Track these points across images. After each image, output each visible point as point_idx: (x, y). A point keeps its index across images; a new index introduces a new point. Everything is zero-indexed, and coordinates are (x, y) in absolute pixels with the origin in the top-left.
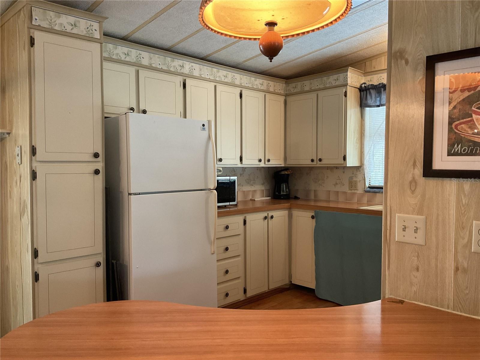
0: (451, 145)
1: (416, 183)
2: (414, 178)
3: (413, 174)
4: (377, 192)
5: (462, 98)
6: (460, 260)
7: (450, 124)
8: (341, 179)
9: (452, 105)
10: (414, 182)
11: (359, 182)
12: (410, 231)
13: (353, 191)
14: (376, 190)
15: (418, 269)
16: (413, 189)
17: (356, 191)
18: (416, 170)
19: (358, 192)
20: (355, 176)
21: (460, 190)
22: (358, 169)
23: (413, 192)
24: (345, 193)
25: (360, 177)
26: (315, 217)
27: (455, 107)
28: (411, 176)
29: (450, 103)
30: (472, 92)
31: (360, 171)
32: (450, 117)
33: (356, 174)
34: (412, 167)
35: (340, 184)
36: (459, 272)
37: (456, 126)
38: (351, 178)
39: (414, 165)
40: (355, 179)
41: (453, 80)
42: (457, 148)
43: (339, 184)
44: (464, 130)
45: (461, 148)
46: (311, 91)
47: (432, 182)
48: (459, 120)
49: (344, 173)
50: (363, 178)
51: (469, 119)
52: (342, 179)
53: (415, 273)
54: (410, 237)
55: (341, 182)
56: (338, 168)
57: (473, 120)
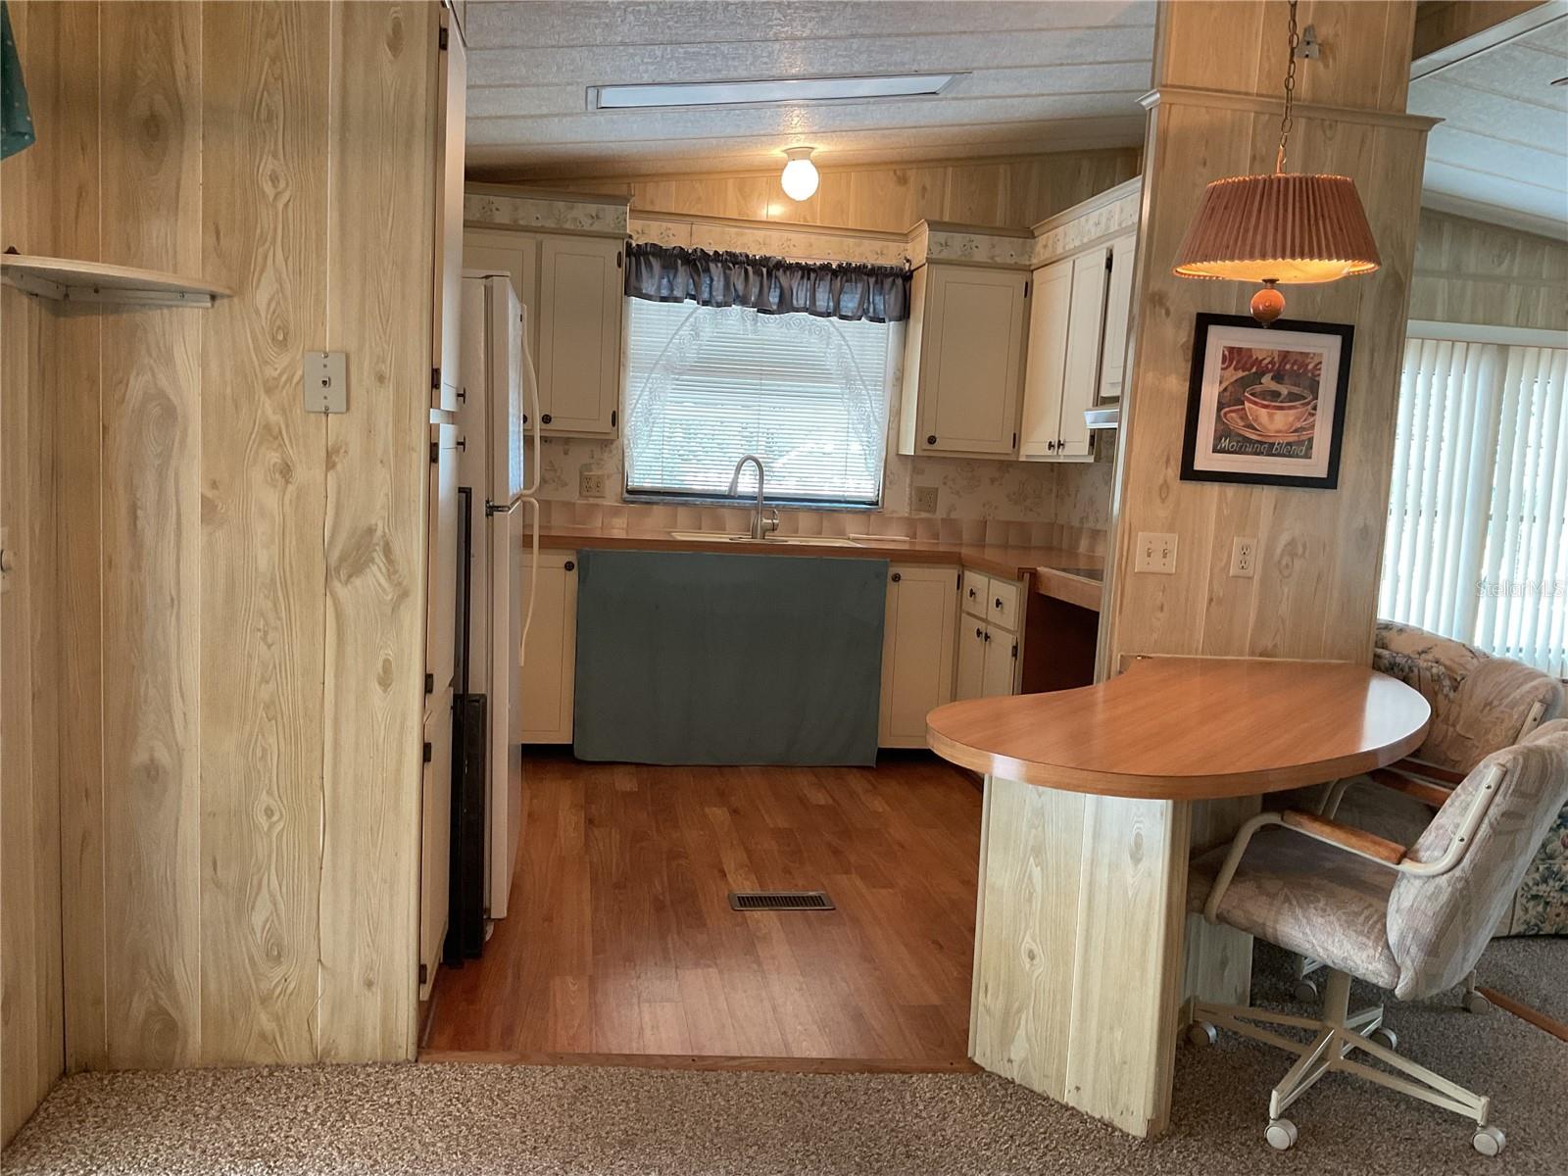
0: (1218, 439)
1: (1168, 488)
2: (1165, 481)
3: (1165, 476)
4: (656, 503)
5: (1235, 378)
6: (1215, 590)
7: (1219, 410)
8: (559, 471)
9: (1224, 385)
10: (1165, 486)
11: (608, 477)
12: (1157, 556)
13: (592, 501)
14: (655, 498)
15: (1162, 609)
16: (1163, 496)
17: (599, 501)
18: (1170, 471)
19: (605, 503)
20: (598, 464)
21: (1222, 498)
22: (606, 446)
23: (1163, 501)
24: (569, 505)
25: (610, 466)
26: (576, 566)
27: (1225, 390)
28: (1162, 478)
29: (1221, 383)
30: (1246, 373)
31: (611, 451)
32: (1219, 402)
33: (602, 459)
34: (1165, 465)
35: (554, 481)
36: (1213, 604)
37: (1225, 414)
38: (588, 467)
39: (1168, 461)
40: (596, 472)
41: (1226, 353)
42: (1225, 443)
43: (551, 481)
44: (1234, 420)
45: (1229, 443)
46: (514, 228)
47: (1191, 487)
48: (1229, 407)
49: (566, 453)
50: (618, 469)
51: (1241, 407)
52: (562, 470)
53: (1160, 615)
54: (1157, 564)
55: (559, 477)
56: (551, 442)
57: (1244, 409)
